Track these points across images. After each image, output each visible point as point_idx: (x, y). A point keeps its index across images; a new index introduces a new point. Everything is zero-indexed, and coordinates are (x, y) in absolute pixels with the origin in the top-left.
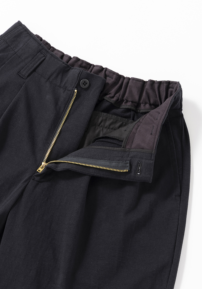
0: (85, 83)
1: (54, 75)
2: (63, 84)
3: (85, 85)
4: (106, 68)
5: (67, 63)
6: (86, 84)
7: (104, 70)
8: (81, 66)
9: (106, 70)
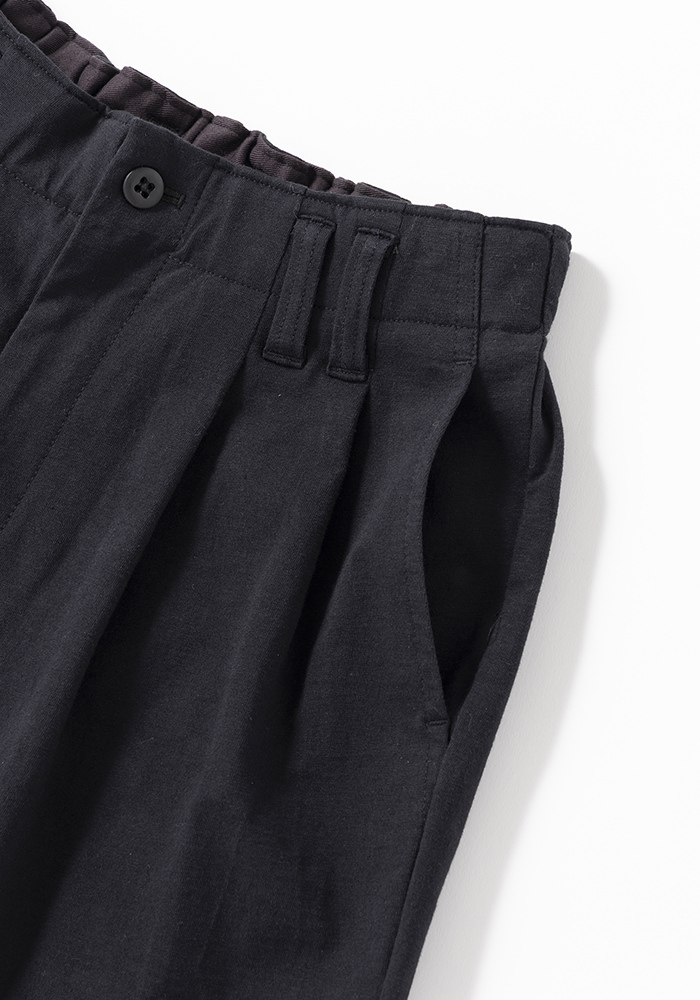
0: (144, 186)
1: (26, 147)
2: (60, 183)
3: (145, 195)
4: (258, 133)
5: (94, 95)
6: (151, 187)
7: (248, 140)
8: (152, 113)
9: (253, 143)
